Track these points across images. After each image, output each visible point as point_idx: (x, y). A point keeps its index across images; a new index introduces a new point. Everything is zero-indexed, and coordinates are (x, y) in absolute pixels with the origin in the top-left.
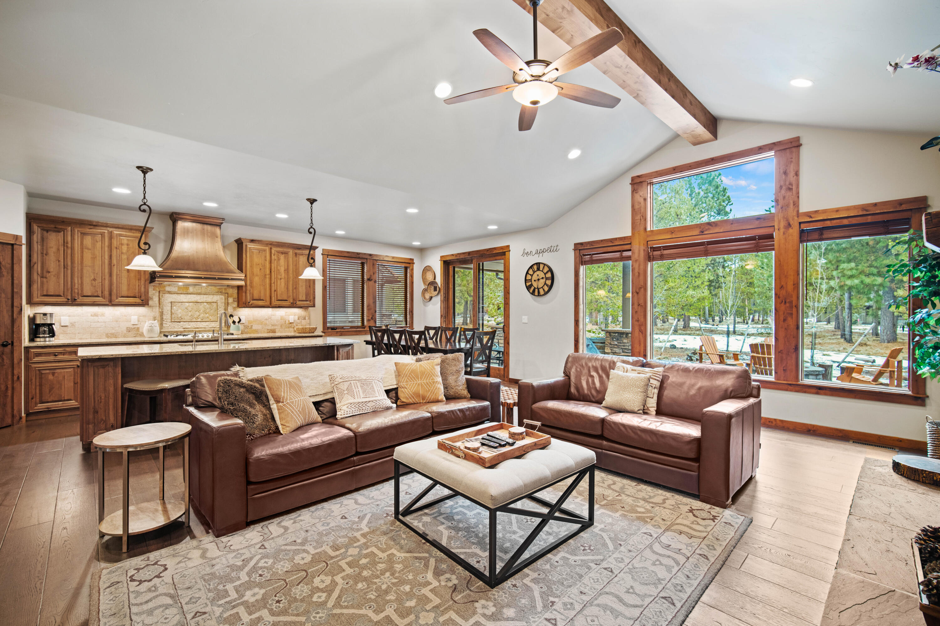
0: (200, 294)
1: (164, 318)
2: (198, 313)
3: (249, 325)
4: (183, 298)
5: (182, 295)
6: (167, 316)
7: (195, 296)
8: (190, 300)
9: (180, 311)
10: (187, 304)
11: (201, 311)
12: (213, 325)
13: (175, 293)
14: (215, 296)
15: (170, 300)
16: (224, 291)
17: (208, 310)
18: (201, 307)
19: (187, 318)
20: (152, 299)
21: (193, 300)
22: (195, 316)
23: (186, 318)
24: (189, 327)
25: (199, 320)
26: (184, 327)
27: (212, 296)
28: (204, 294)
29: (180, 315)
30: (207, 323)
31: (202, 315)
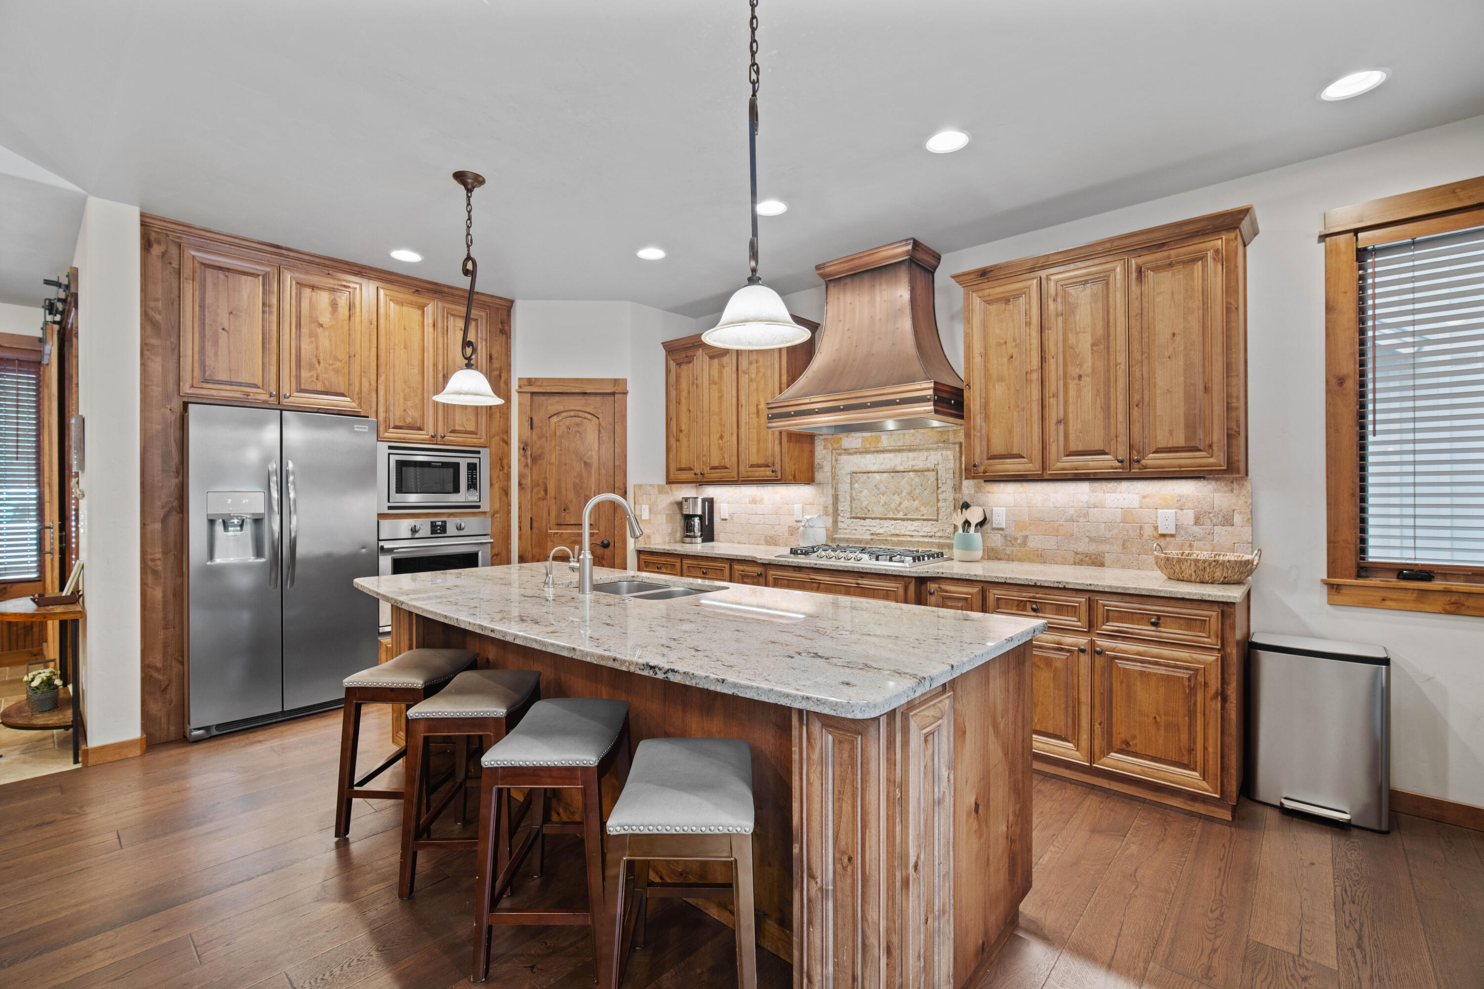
0: (899, 450)
1: (840, 508)
2: (897, 499)
3: (1019, 535)
4: (870, 462)
5: (868, 456)
6: (844, 506)
7: (891, 455)
8: (883, 467)
9: (865, 492)
10: (877, 476)
11: (904, 493)
12: (928, 529)
13: (856, 453)
14: (932, 453)
15: (849, 468)
16: (951, 439)
17: (917, 491)
18: (904, 482)
19: (878, 511)
20: (821, 468)
21: (888, 466)
22: (893, 506)
23: (875, 509)
24: (882, 531)
25: (900, 515)
26: (873, 530)
27: (926, 454)
28: (910, 450)
29: (865, 503)
30: (916, 523)
31: (906, 504)
